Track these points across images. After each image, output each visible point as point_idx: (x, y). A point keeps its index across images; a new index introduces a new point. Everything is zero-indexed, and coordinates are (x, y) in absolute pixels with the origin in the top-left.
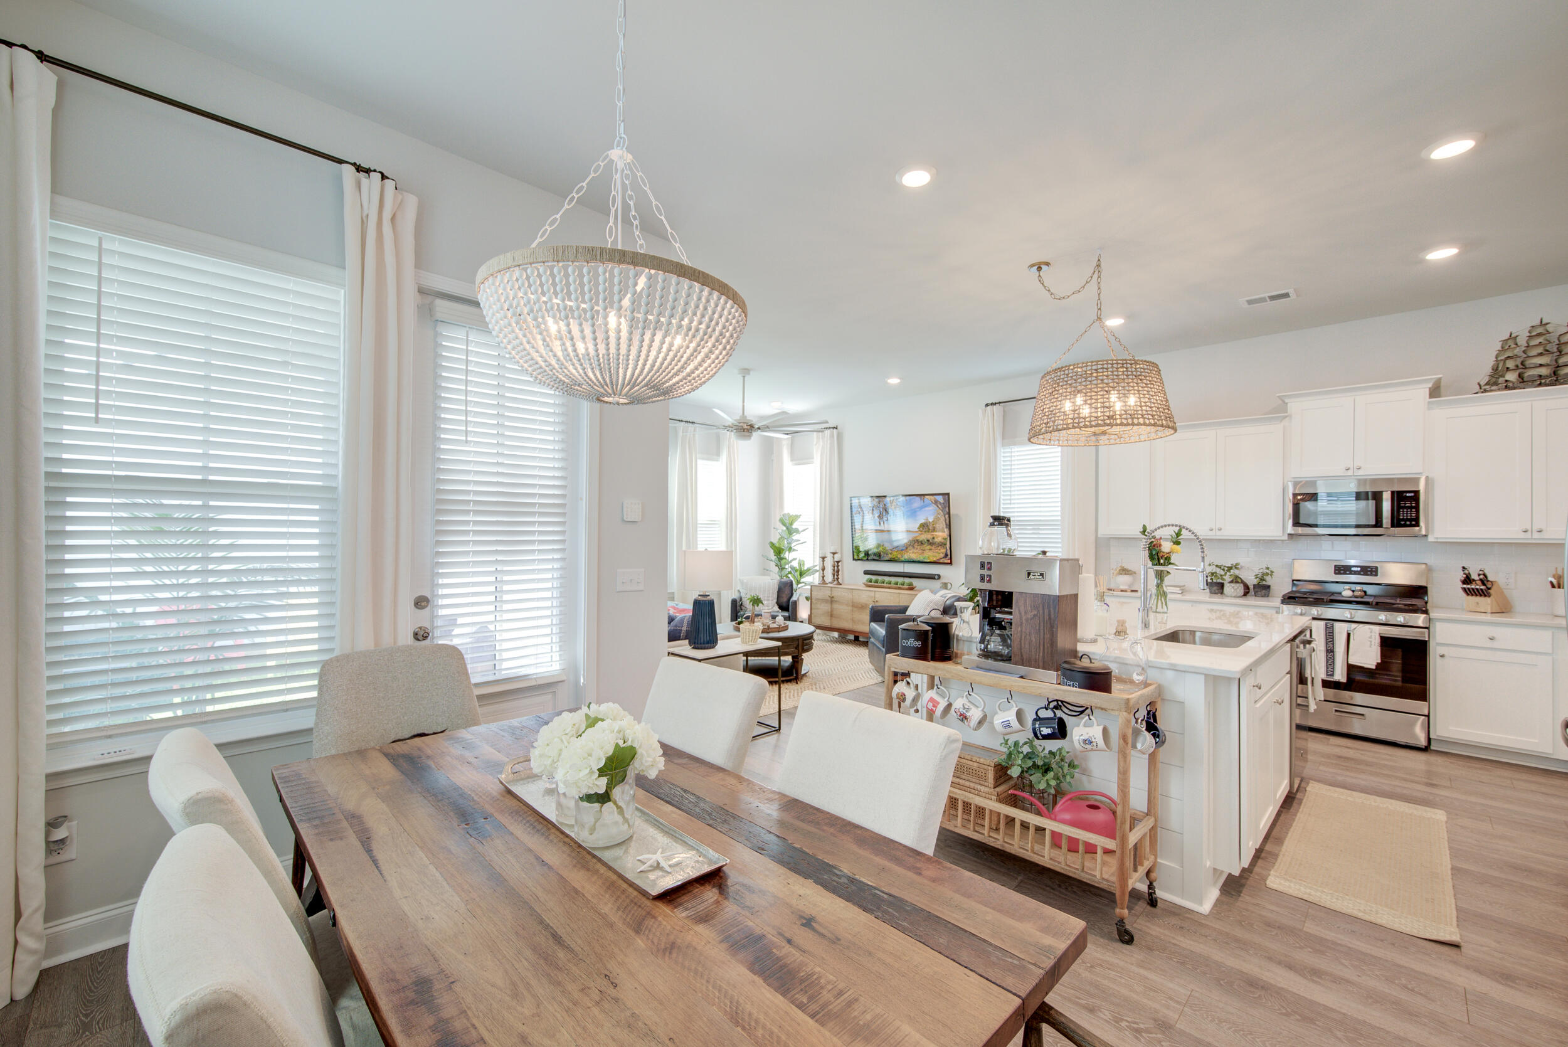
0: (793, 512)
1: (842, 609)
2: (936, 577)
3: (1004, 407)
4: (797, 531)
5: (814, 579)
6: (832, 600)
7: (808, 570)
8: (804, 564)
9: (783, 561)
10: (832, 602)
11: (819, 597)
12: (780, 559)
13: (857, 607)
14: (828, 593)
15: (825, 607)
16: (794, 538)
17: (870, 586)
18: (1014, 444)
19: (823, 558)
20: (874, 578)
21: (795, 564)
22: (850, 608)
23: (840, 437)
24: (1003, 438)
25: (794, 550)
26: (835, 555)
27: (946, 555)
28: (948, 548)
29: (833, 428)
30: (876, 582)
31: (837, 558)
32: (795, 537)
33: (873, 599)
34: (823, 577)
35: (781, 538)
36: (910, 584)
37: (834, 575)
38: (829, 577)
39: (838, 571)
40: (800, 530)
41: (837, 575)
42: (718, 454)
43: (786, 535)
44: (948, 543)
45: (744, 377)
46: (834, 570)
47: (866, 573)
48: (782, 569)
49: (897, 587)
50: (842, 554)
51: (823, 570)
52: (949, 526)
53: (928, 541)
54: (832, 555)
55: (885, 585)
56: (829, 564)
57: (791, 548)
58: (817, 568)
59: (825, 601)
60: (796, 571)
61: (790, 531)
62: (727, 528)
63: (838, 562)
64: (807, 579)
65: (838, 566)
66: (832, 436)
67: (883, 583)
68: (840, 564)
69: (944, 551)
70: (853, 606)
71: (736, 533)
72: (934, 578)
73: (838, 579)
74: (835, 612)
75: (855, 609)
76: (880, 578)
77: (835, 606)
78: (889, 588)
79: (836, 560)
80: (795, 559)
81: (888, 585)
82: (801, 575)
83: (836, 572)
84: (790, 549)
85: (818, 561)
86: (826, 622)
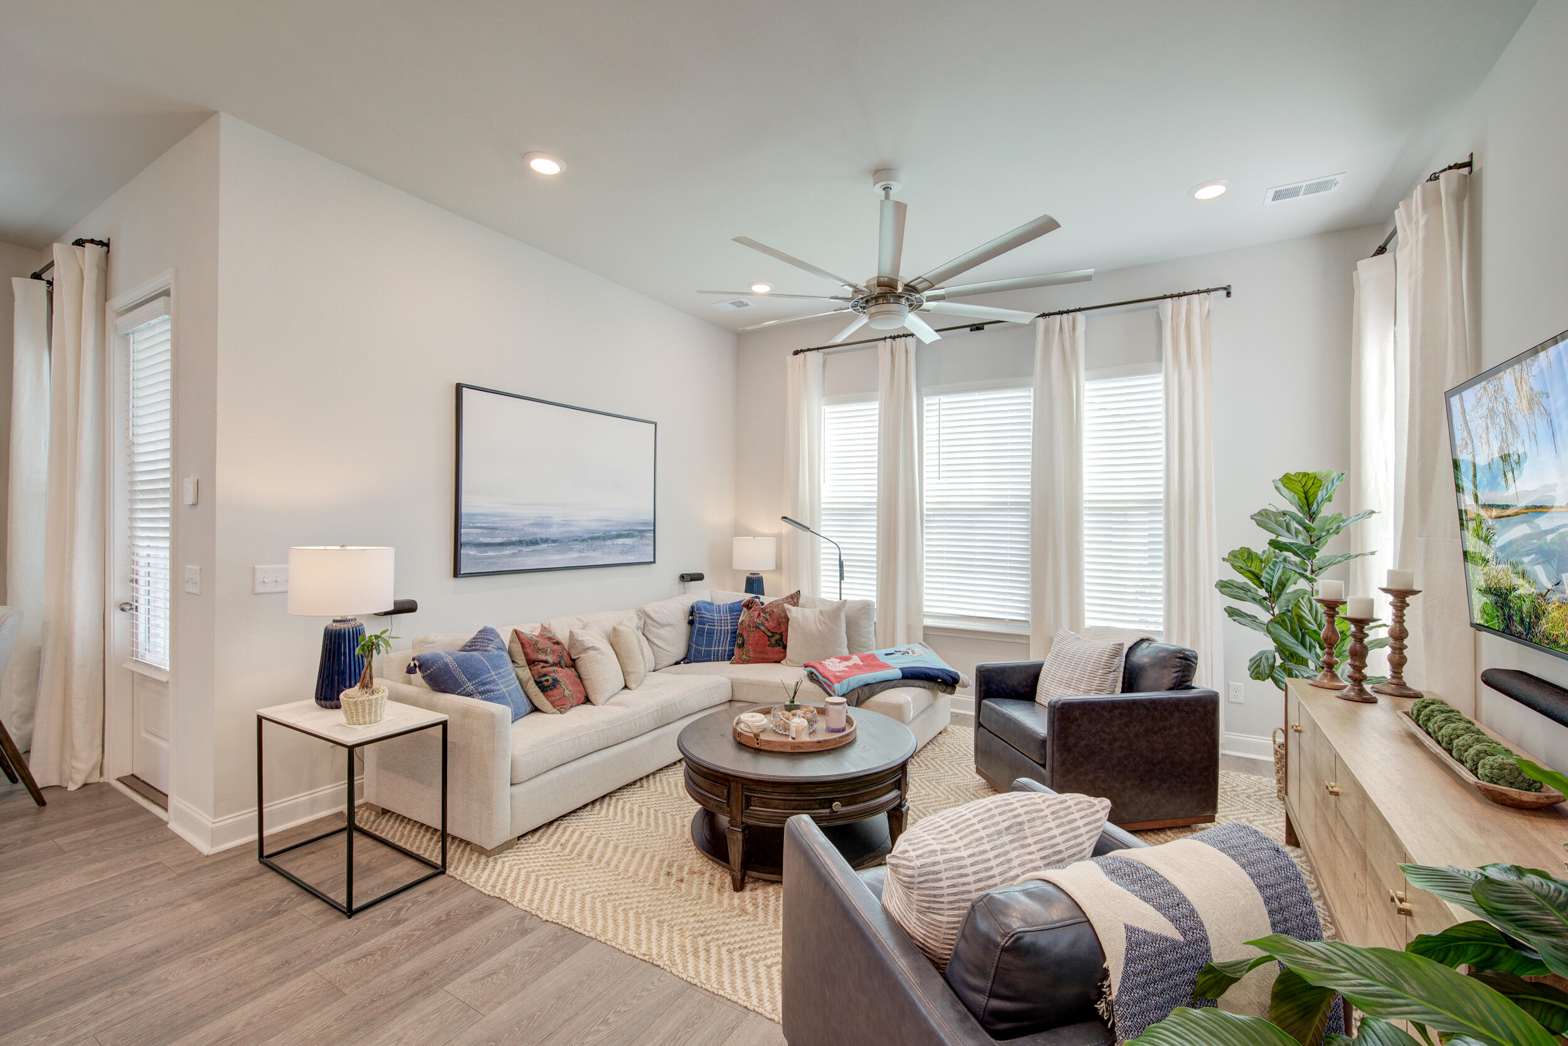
22: (1314, 788)
45: (887, 188)
70: (1316, 781)
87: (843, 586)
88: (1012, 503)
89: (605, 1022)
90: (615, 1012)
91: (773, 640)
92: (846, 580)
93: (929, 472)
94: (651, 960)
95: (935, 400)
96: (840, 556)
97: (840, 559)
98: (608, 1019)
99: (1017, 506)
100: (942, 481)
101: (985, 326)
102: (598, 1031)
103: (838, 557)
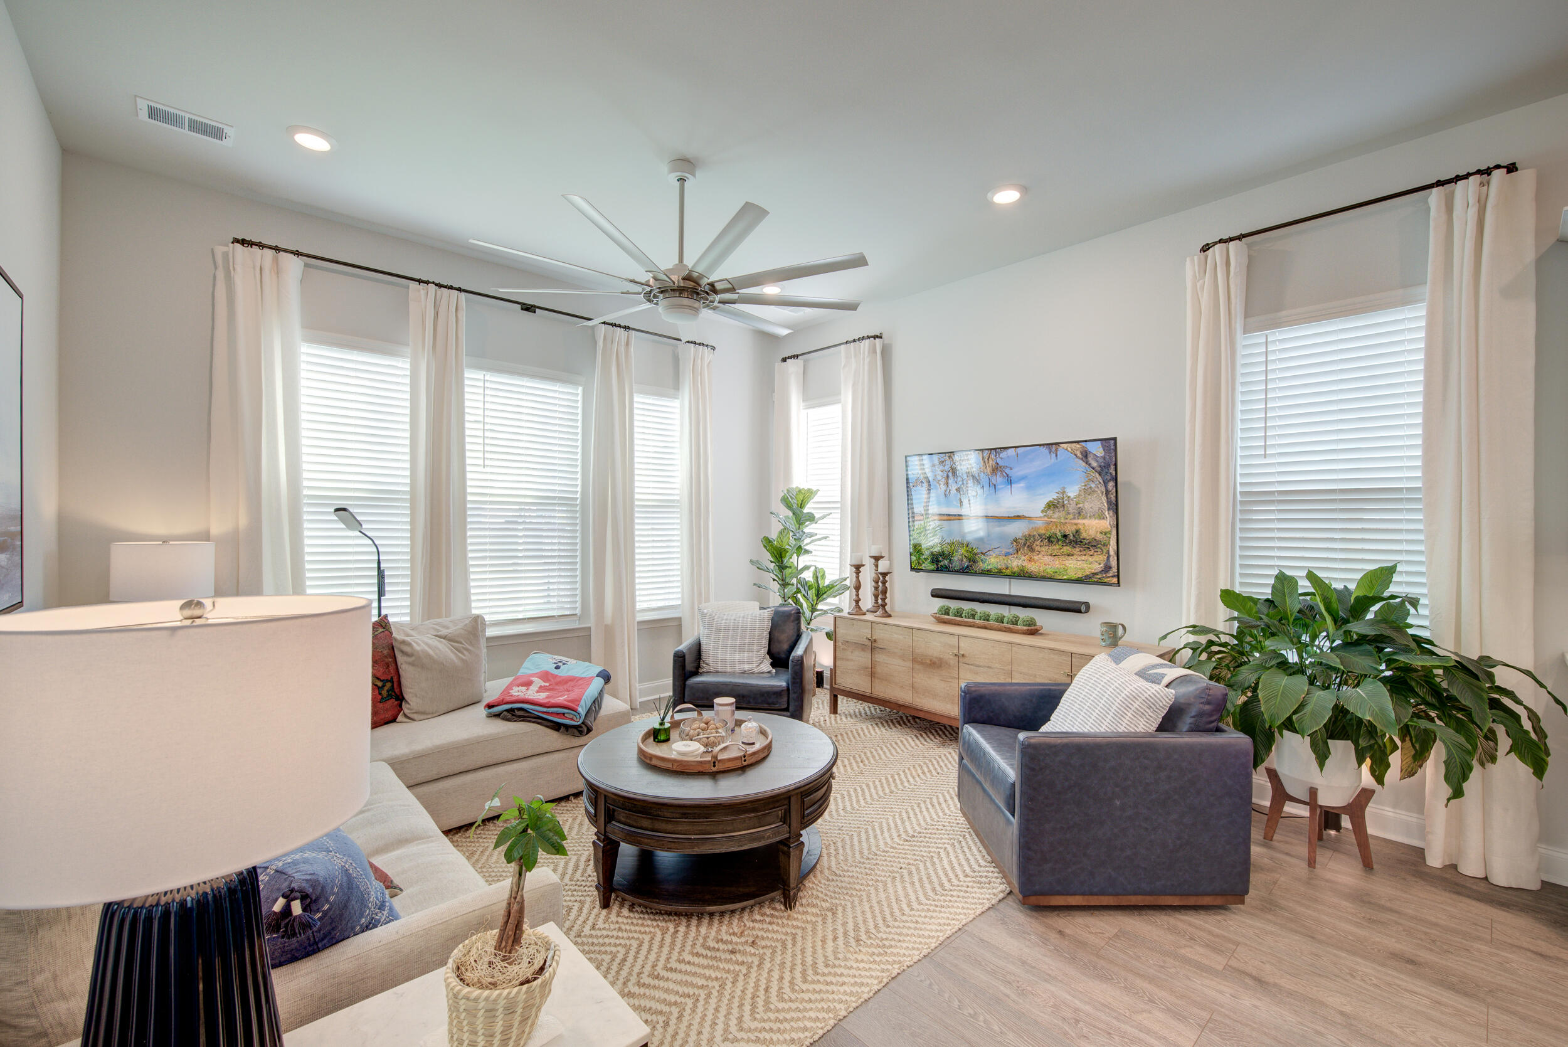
0: (804, 486)
1: (893, 665)
2: (1083, 608)
3: (1249, 246)
4: (811, 518)
5: (843, 602)
6: (873, 646)
7: (830, 587)
8: (823, 576)
9: (787, 571)
10: (873, 649)
11: (849, 638)
12: (782, 567)
13: (922, 663)
14: (867, 632)
15: (862, 658)
16: (806, 530)
17: (945, 622)
18: (1276, 325)
19: (858, 568)
20: (954, 605)
21: (808, 576)
22: (909, 664)
23: (886, 352)
24: (1247, 315)
25: (807, 552)
26: (880, 562)
27: (1107, 568)
28: (1112, 553)
29: (875, 337)
30: (959, 613)
31: (883, 566)
32: (809, 528)
33: (956, 651)
34: (857, 601)
35: (784, 531)
36: (1031, 622)
37: (876, 597)
38: (868, 602)
39: (885, 592)
40: (817, 516)
41: (884, 599)
42: (676, 386)
43: (792, 525)
44: (1113, 542)
45: (682, 180)
46: (876, 588)
47: (937, 594)
48: (784, 584)
49: (1001, 625)
50: (890, 559)
51: (858, 588)
52: (1115, 507)
53: (1065, 536)
54: (873, 561)
55: (977, 621)
56: (868, 576)
57: (800, 547)
58: (848, 582)
59: (863, 647)
60: (810, 588)
61: (801, 518)
62: (691, 511)
63: (884, 575)
64: (830, 603)
65: (884, 583)
66: (873, 351)
67: (973, 616)
68: (887, 578)
69: (1103, 558)
70: (914, 660)
71: (707, 519)
72: (1079, 611)
73: (884, 606)
74: (878, 669)
75: (917, 666)
76: (967, 606)
77: (880, 657)
78: (985, 628)
79: (881, 570)
80: (806, 568)
81: (982, 622)
82: (820, 594)
83: (881, 591)
84: (800, 550)
85: (849, 572)
86: (862, 684)
87: (383, 604)
88: (560, 498)
89: (974, 1016)
90: (960, 1009)
91: (384, 692)
92: (387, 596)
93: (472, 459)
94: (890, 978)
95: (479, 375)
96: (379, 563)
97: (379, 567)
98: (970, 1014)
99: (566, 502)
100: (487, 469)
101: (537, 310)
102: (985, 1021)
103: (376, 565)
